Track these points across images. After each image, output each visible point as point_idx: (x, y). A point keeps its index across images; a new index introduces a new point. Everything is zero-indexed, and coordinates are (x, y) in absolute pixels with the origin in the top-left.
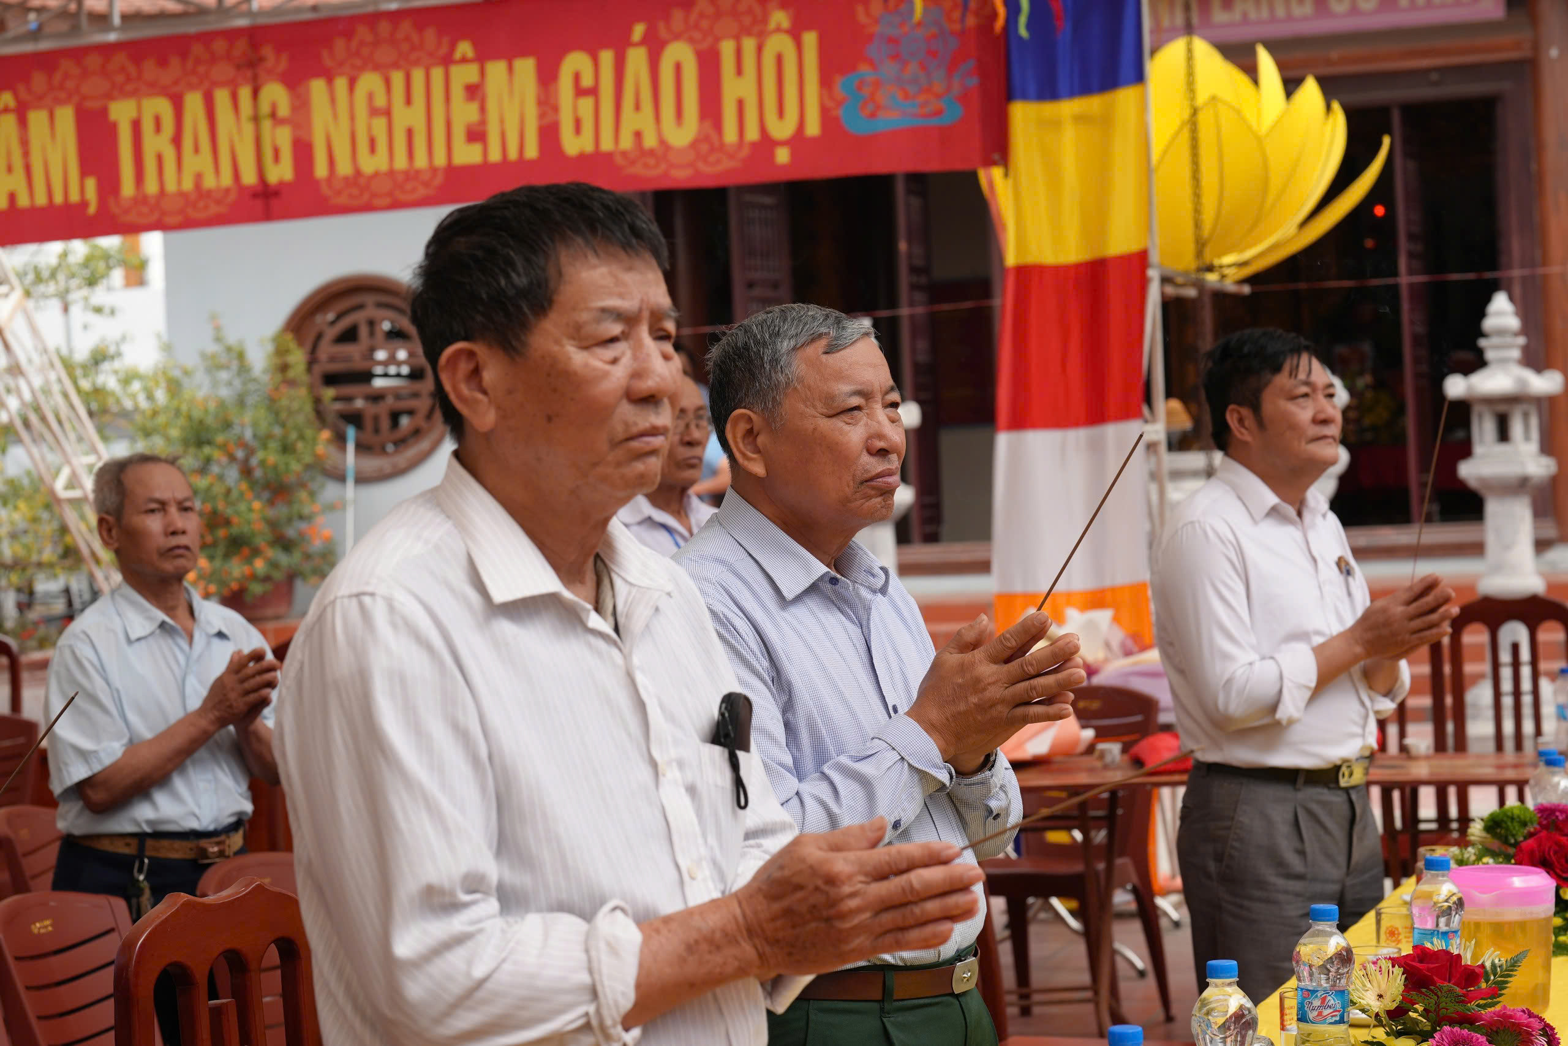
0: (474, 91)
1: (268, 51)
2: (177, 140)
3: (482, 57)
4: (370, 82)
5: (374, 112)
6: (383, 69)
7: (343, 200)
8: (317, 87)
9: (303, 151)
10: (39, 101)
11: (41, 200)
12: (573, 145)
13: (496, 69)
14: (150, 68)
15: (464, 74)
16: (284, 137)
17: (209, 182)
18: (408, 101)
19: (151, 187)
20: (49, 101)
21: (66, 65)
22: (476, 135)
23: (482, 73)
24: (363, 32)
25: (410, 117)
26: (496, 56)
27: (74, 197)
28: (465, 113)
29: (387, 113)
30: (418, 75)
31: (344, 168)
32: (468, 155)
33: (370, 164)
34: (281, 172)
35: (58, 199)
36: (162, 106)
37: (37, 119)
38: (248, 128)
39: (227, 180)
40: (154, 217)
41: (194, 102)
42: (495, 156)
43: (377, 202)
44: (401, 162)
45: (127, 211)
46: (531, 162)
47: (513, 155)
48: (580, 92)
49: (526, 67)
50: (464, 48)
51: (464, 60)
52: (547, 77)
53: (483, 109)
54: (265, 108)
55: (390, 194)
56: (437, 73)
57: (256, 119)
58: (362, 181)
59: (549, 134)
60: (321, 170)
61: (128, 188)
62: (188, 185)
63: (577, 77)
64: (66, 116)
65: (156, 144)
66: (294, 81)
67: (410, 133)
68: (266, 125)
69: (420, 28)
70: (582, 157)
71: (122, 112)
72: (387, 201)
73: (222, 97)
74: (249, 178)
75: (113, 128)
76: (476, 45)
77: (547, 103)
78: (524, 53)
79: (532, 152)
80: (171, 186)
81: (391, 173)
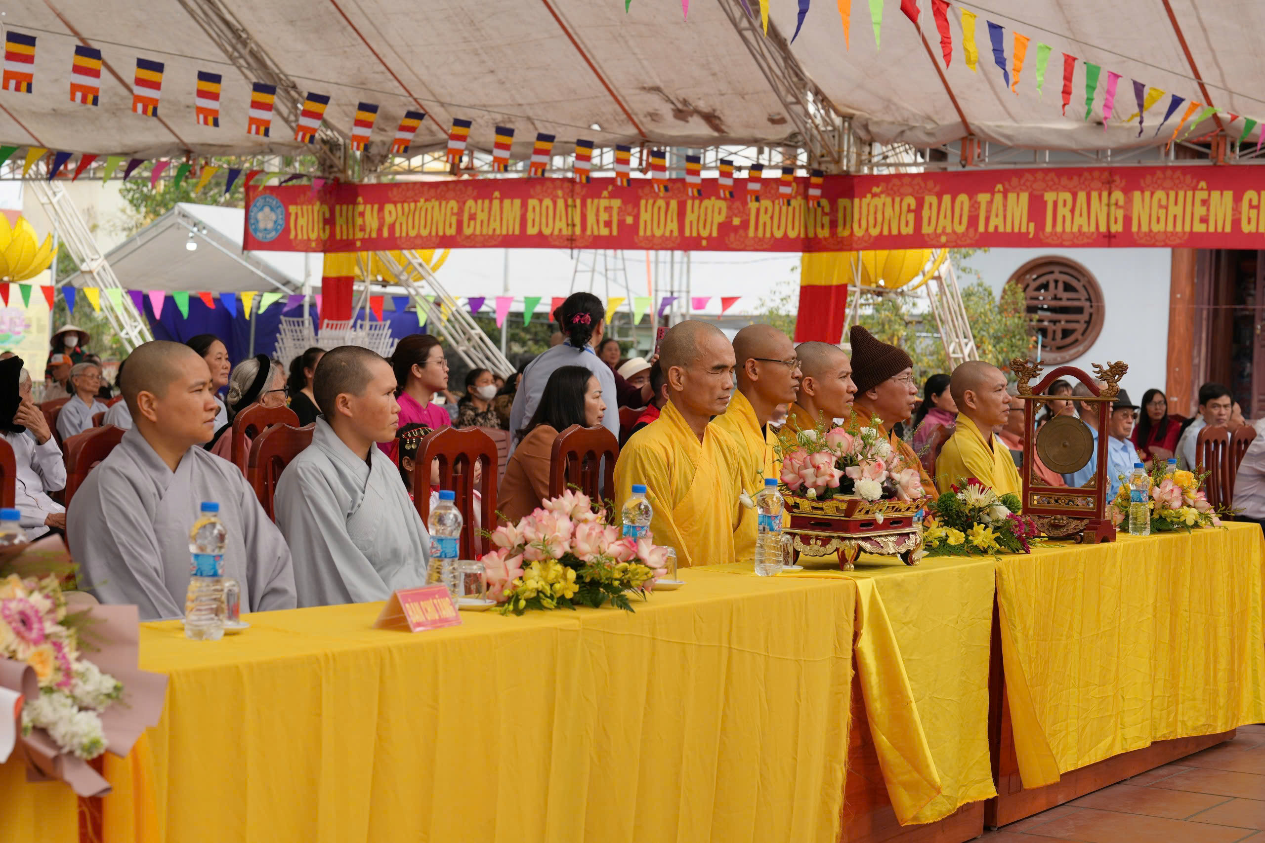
0: (1205, 202)
1: (1117, 178)
2: (1073, 211)
3: (1210, 189)
4: (1160, 194)
5: (1160, 206)
6: (1167, 190)
7: (1143, 241)
8: (1137, 194)
9: (1128, 220)
10: (1013, 189)
11: (1009, 230)
12: (1246, 228)
13: (1215, 194)
14: (1064, 181)
15: (1201, 195)
16: (1120, 214)
17: (1085, 229)
18: (1176, 203)
19: (1059, 229)
20: (1018, 190)
21: (1028, 176)
22: (1204, 220)
23: (1209, 195)
24: (1159, 174)
25: (1174, 210)
26: (1216, 189)
27: (1024, 230)
28: (1200, 211)
29: (1166, 208)
30: (1181, 194)
31: (1145, 228)
32: (1199, 228)
33: (1156, 228)
34: (1117, 228)
35: (1016, 230)
36: (1068, 196)
37: (1012, 196)
38: (1105, 209)
39: (1093, 228)
40: (1059, 242)
41: (1082, 196)
42: (1212, 229)
43: (1157, 244)
44: (1170, 228)
45: (1047, 238)
46: (1227, 234)
47: (1220, 230)
48: (1251, 207)
49: (1229, 195)
50: (1203, 184)
51: (1202, 189)
52: (1238, 199)
53: (1208, 210)
54: (1113, 201)
55: (1164, 241)
56: (1190, 194)
57: (1109, 205)
58: (1152, 234)
59: (1236, 223)
60: (1135, 228)
61: (1049, 228)
62: (1075, 229)
63: (1250, 201)
64: (1025, 197)
65: (1063, 211)
66: (1127, 191)
67: (1175, 217)
68: (1113, 208)
69: (1184, 174)
70: (1250, 234)
71: (1049, 197)
72: (1162, 244)
73: (1094, 195)
74: (1103, 229)
75: (1045, 203)
76: (1208, 184)
77: (1236, 210)
78: (1228, 189)
79: (1228, 229)
80: (1068, 229)
81: (1165, 232)
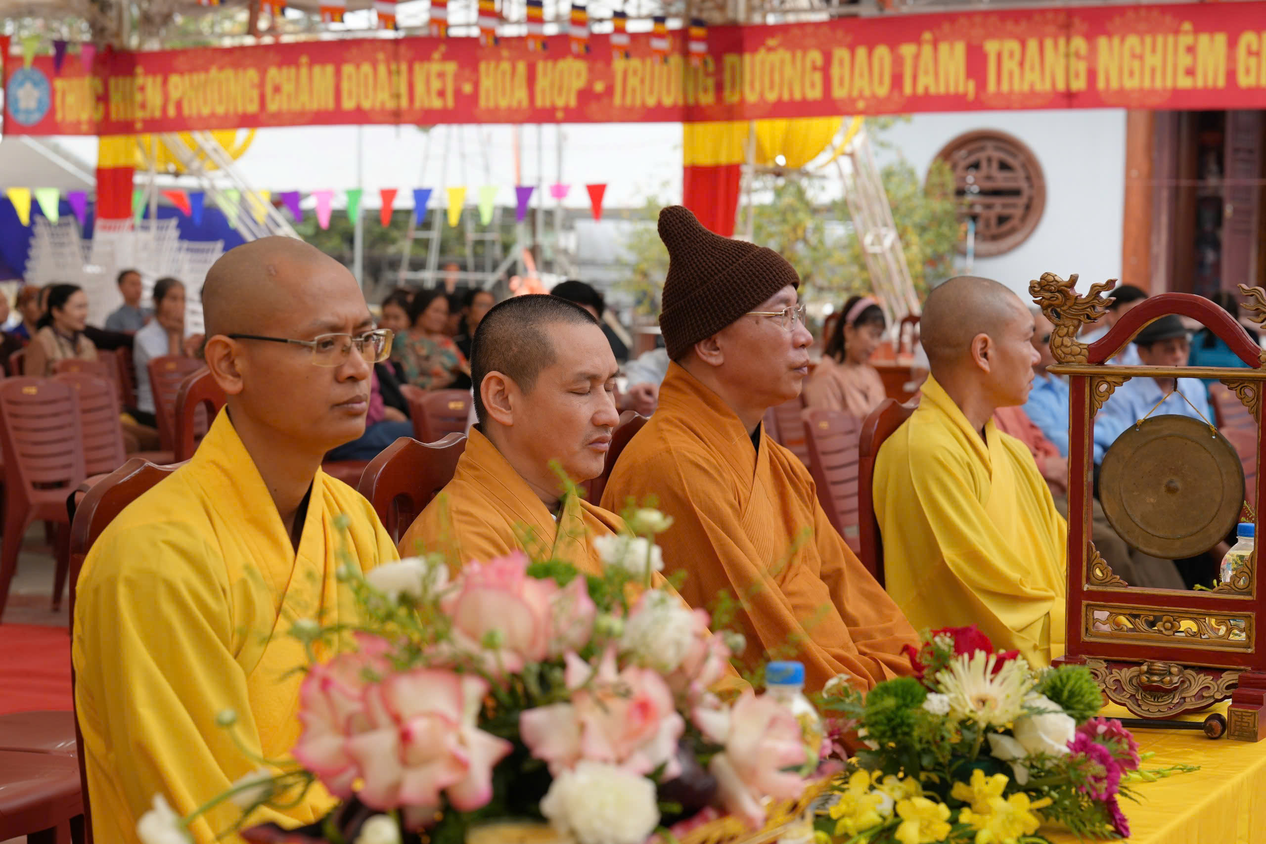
0: (1191, 50)
1: (1077, 21)
2: (1022, 64)
3: (1197, 30)
4: (1132, 41)
5: (1134, 56)
6: (1141, 34)
7: (1113, 101)
8: (1102, 42)
9: (1092, 75)
10: (945, 38)
11: (942, 90)
12: (1244, 81)
13: (1204, 39)
14: (1010, 25)
15: (1186, 40)
16: (1082, 67)
17: (1038, 87)
18: (1154, 52)
19: (1005, 87)
20: (951, 39)
21: (963, 21)
22: (1190, 72)
23: (1196, 40)
24: (1130, 14)
25: (1153, 60)
26: (1204, 31)
27: (961, 89)
28: (1185, 60)
29: (1141, 58)
30: (1160, 39)
31: (1114, 85)
32: (1185, 83)
33: (1129, 84)
34: (1079, 84)
35: (952, 91)
36: (1015, 46)
37: (944, 48)
38: (1062, 61)
39: (1048, 86)
40: (1005, 104)
41: (1033, 45)
42: (1200, 83)
44: (1147, 84)
46: (1220, 89)
47: (1210, 84)
48: (1250, 53)
49: (1221, 39)
50: (1187, 25)
51: (1186, 33)
52: (1232, 44)
53: (1195, 59)
54: (1072, 50)
55: (1139, 100)
56: (1171, 39)
57: (1067, 56)
58: (1124, 92)
59: (1231, 75)
60: (1101, 85)
61: (992, 86)
62: (1026, 88)
63: (1249, 45)
64: (960, 48)
65: (1010, 65)
66: (1090, 37)
67: (1153, 70)
68: (1073, 60)
69: (1163, 14)
70: (1249, 88)
71: (991, 47)
72: (1138, 104)
73: (1049, 43)
74: (1061, 86)
75: (985, 57)
76: (1194, 25)
77: (1231, 57)
78: (1220, 31)
79: (1221, 82)
80: (1016, 87)
81: (1141, 89)
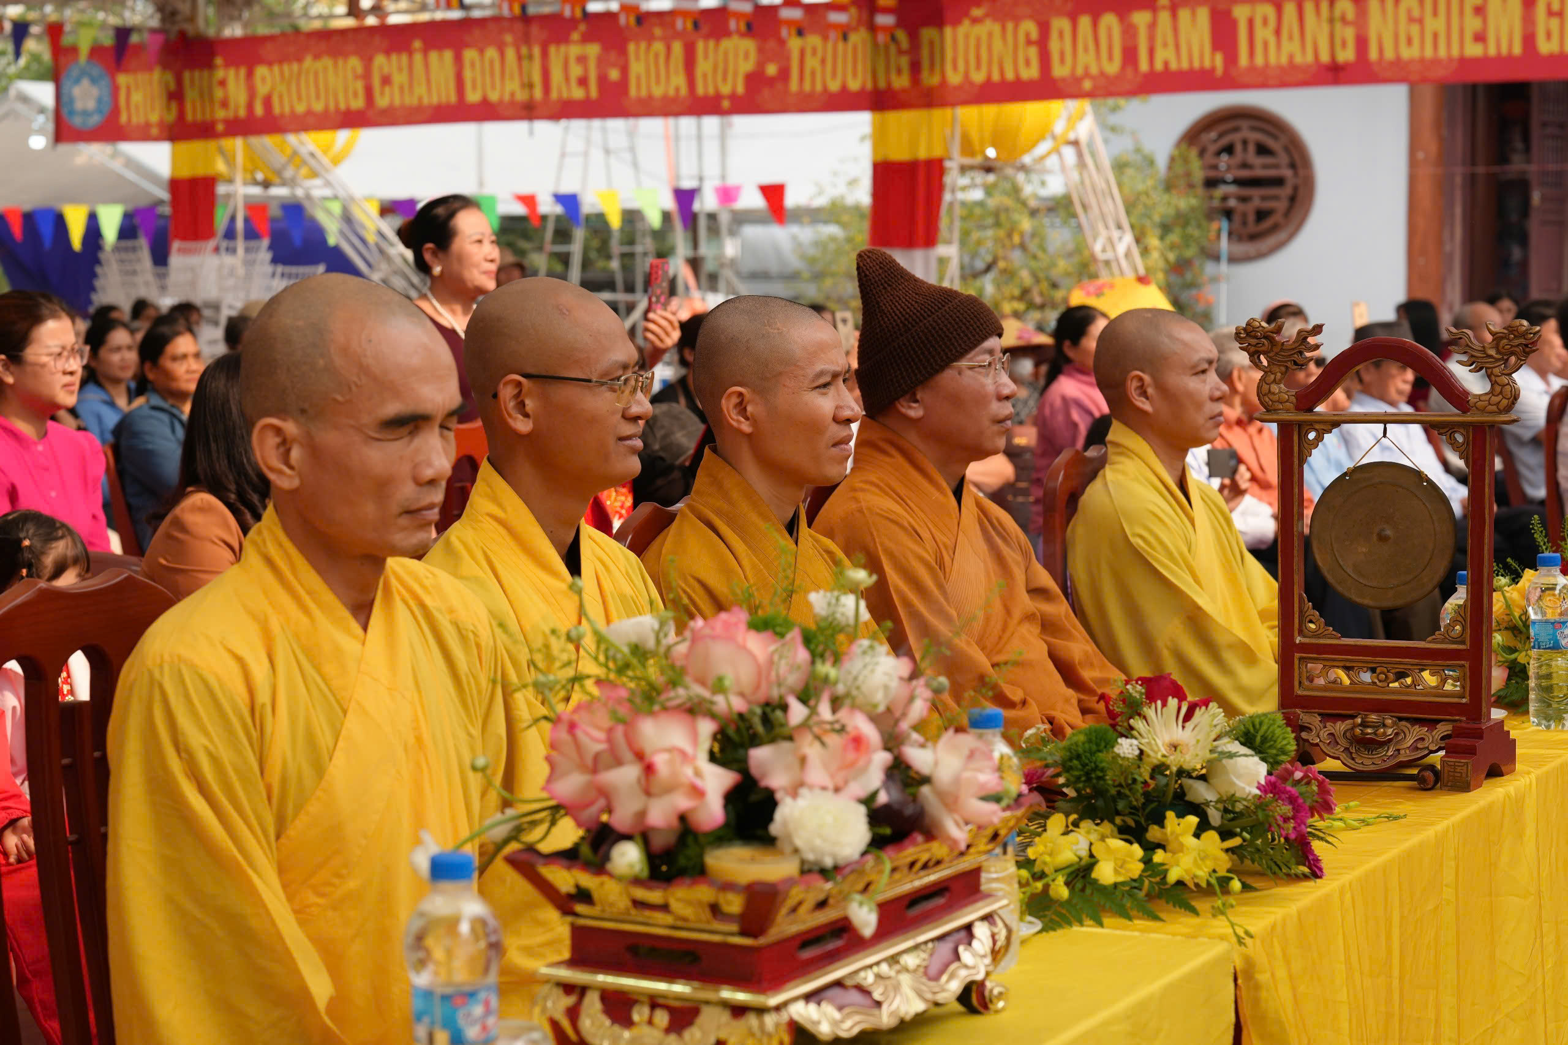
2: (1278, 32)
4: (1409, 2)
5: (1411, 20)
7: (1388, 74)
8: (1373, 4)
9: (1362, 43)
11: (1185, 65)
12: (1545, 47)
16: (1350, 34)
17: (1298, 59)
18: (1435, 13)
19: (1259, 60)
20: (1192, 4)
22: (1480, 38)
25: (1435, 24)
27: (1207, 64)
28: (1473, 24)
29: (1421, 21)
31: (1389, 54)
32: (1474, 50)
33: (1408, 53)
34: (1346, 55)
35: (1196, 65)
36: (1269, 10)
37: (1184, 14)
38: (1325, 27)
39: (1310, 58)
40: (1260, 80)
41: (1290, 9)
42: (1492, 51)
44: (1429, 53)
45: (1240, 75)
46: (1516, 57)
47: (1504, 52)
48: (1550, 13)
53: (1485, 22)
54: (1337, 13)
57: (1331, 21)
58: (1401, 64)
59: (1529, 40)
60: (1373, 55)
61: (1243, 60)
62: (1284, 60)
63: (1549, 4)
64: (1203, 15)
65: (1264, 33)
67: (1435, 36)
68: (1338, 26)
70: (1552, 58)
71: (1241, 13)
73: (1309, 7)
74: (1325, 58)
75: (1233, 24)
77: (1528, 19)
79: (1517, 50)
80: (1273, 60)
81: (1422, 60)
